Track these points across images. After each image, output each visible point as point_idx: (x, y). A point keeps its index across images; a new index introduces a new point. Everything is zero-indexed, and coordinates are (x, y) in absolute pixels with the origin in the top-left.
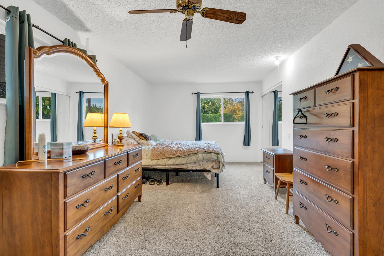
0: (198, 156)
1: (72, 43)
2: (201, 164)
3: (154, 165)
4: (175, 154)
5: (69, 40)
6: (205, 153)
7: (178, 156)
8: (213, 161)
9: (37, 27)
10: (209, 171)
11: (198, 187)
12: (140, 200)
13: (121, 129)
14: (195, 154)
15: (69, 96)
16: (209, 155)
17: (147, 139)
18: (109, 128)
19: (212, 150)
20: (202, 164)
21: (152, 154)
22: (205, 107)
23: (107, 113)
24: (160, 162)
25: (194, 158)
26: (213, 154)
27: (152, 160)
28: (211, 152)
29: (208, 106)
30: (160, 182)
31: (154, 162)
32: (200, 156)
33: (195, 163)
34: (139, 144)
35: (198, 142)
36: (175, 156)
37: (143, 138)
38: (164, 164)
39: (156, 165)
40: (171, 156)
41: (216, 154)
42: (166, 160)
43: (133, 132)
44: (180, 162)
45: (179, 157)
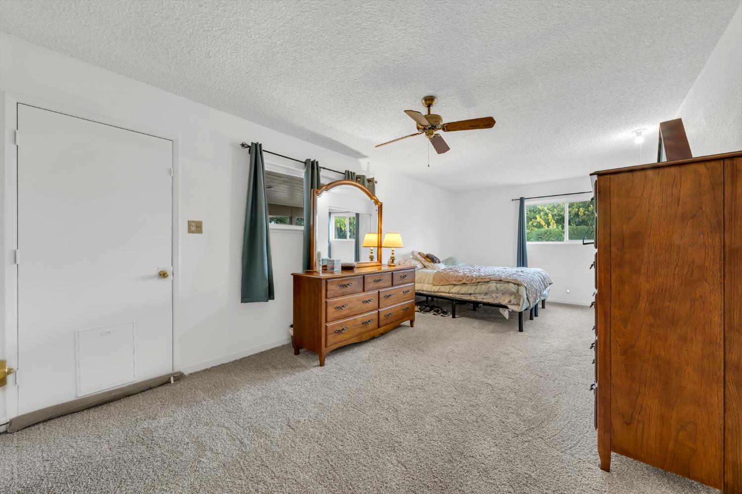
0: (489, 285)
1: (351, 172)
2: (494, 297)
3: (436, 292)
4: (460, 281)
5: (348, 171)
6: (501, 282)
7: (464, 283)
8: (512, 294)
9: (324, 168)
10: (505, 307)
11: (491, 326)
12: (412, 326)
13: (393, 249)
14: (487, 282)
15: (371, 215)
16: (506, 285)
17: (433, 262)
18: (382, 248)
19: (512, 280)
20: (496, 296)
21: (434, 278)
22: (579, 213)
23: (381, 233)
24: (443, 289)
25: (484, 287)
26: (511, 285)
27: (434, 285)
28: (509, 282)
29: (587, 212)
30: (445, 313)
31: (436, 288)
32: (493, 285)
33: (486, 294)
34: (425, 267)
35: (520, 269)
36: (460, 283)
37: (429, 260)
38: (447, 292)
39: (438, 292)
40: (455, 283)
41: (516, 286)
42: (449, 286)
43: (419, 254)
44: (466, 290)
45: (465, 285)
